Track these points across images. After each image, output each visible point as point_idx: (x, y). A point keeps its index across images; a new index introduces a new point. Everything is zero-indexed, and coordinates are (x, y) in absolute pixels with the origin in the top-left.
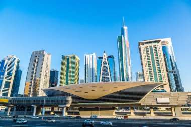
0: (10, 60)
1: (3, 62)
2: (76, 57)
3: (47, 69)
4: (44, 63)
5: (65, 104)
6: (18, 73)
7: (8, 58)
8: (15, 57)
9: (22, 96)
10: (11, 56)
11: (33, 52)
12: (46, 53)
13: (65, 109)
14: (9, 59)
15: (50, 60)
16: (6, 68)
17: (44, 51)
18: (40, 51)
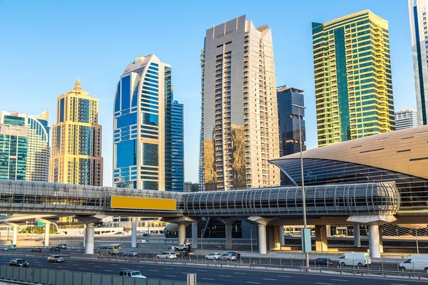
0: (145, 72)
1: (126, 81)
2: (373, 17)
3: (263, 85)
4: (250, 64)
5: (376, 212)
6: (174, 114)
7: (138, 66)
8: (154, 59)
9: (194, 188)
10: (143, 59)
11: (209, 32)
12: (253, 27)
13: (375, 229)
14: (140, 71)
15: (268, 50)
16: (140, 102)
17: (242, 19)
18: (231, 23)
